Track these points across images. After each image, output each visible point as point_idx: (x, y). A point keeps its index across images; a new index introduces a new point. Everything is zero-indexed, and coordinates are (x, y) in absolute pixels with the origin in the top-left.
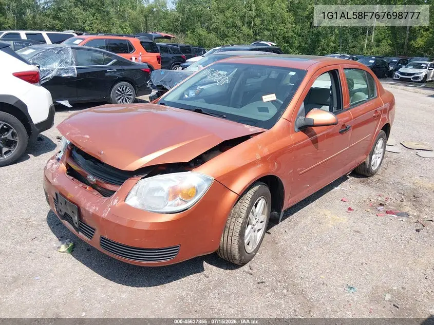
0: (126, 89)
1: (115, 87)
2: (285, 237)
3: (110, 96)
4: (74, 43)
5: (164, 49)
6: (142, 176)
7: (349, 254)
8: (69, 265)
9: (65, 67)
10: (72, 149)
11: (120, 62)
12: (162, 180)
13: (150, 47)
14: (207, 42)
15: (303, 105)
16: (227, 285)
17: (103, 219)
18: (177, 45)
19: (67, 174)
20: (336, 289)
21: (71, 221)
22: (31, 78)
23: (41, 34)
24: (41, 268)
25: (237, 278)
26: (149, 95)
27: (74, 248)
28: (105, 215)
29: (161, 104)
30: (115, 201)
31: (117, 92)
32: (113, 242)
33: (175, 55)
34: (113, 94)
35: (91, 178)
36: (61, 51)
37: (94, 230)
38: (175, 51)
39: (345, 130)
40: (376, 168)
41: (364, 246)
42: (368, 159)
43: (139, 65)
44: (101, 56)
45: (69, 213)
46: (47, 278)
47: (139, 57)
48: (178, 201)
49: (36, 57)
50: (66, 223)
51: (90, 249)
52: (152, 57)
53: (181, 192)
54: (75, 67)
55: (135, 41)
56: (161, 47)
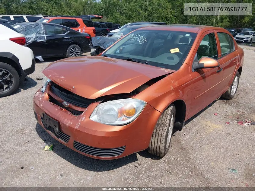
0: (76, 49)
1: (70, 47)
2: (185, 138)
3: (66, 53)
4: (43, 21)
5: (96, 25)
6: (101, 102)
7: (226, 148)
8: (52, 159)
9: (39, 36)
10: (51, 85)
11: (72, 33)
12: (113, 104)
13: (89, 24)
14: (120, 21)
15: (196, 55)
16: (153, 170)
17: (76, 130)
18: (104, 23)
19: (50, 101)
20: (222, 171)
21: (53, 131)
22: (21, 41)
23: (23, 17)
24: (34, 161)
25: (159, 165)
26: (90, 52)
27: (53, 147)
28: (77, 127)
29: (104, 56)
30: (83, 119)
31: (70, 50)
32: (82, 145)
33: (103, 29)
34: (68, 52)
35: (65, 103)
36: (36, 26)
37: (69, 137)
38: (102, 26)
39: (220, 71)
40: (234, 94)
41: (235, 143)
42: (230, 89)
43: (83, 34)
44: (60, 29)
45: (52, 126)
46: (38, 168)
47: (83, 30)
48: (123, 117)
49: (21, 30)
50: (50, 132)
51: (64, 148)
52: (90, 30)
53: (125, 111)
54: (45, 36)
55: (80, 20)
56: (95, 24)
